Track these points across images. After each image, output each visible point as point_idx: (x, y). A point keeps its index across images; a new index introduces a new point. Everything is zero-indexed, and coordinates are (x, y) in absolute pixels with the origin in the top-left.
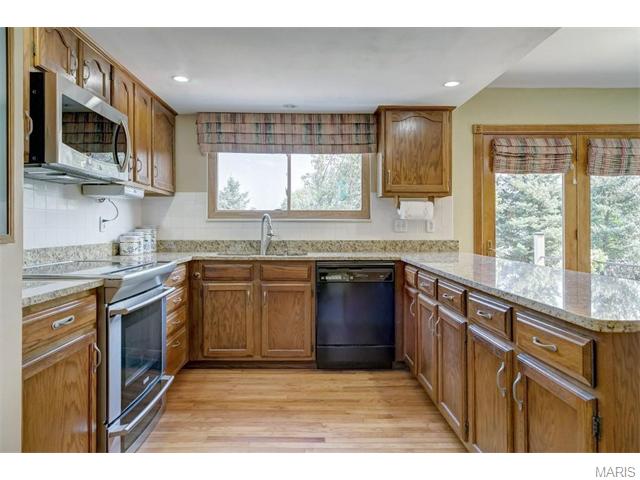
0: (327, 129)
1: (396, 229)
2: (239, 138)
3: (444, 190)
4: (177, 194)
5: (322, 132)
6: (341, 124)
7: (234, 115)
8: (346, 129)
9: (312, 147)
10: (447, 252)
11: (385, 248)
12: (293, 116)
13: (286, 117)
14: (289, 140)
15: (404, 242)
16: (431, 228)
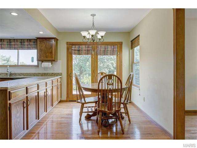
0: (26, 43)
1: (46, 70)
2: (3, 46)
3: (53, 59)
7: (1, 39)
8: (31, 43)
9: (22, 48)
10: (59, 76)
11: (42, 75)
12: (17, 40)
13: (15, 40)
14: (16, 46)
15: (47, 73)
16: (55, 69)
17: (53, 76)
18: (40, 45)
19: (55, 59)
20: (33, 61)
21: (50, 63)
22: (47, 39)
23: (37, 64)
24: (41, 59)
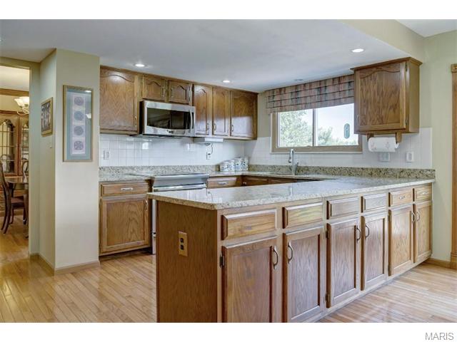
0: (330, 90)
1: (381, 159)
2: (283, 104)
3: (401, 127)
4: (259, 139)
5: (327, 92)
6: (339, 84)
7: (280, 89)
8: (343, 87)
9: (323, 103)
10: (424, 179)
11: (371, 174)
12: (310, 84)
13: (307, 85)
14: (309, 100)
15: (386, 170)
16: (410, 158)
17: (403, 177)
18: (362, 89)
19: (407, 124)
20: (347, 135)
21: (394, 139)
22: (384, 68)
23: (357, 144)
24: (367, 128)
